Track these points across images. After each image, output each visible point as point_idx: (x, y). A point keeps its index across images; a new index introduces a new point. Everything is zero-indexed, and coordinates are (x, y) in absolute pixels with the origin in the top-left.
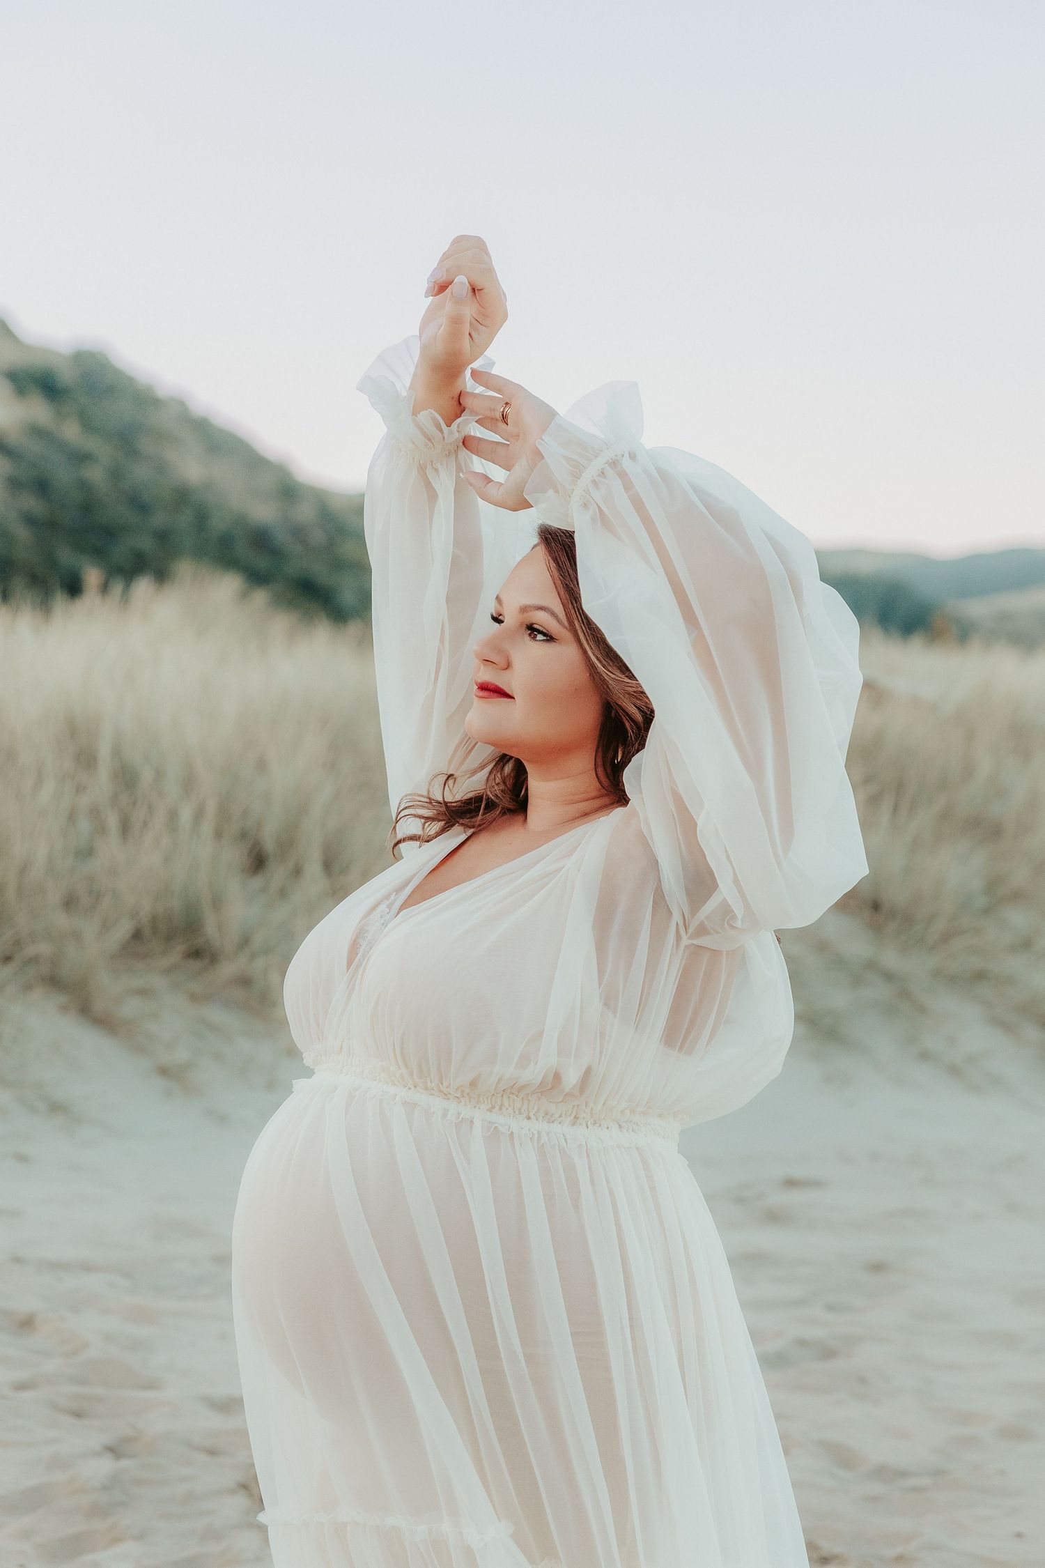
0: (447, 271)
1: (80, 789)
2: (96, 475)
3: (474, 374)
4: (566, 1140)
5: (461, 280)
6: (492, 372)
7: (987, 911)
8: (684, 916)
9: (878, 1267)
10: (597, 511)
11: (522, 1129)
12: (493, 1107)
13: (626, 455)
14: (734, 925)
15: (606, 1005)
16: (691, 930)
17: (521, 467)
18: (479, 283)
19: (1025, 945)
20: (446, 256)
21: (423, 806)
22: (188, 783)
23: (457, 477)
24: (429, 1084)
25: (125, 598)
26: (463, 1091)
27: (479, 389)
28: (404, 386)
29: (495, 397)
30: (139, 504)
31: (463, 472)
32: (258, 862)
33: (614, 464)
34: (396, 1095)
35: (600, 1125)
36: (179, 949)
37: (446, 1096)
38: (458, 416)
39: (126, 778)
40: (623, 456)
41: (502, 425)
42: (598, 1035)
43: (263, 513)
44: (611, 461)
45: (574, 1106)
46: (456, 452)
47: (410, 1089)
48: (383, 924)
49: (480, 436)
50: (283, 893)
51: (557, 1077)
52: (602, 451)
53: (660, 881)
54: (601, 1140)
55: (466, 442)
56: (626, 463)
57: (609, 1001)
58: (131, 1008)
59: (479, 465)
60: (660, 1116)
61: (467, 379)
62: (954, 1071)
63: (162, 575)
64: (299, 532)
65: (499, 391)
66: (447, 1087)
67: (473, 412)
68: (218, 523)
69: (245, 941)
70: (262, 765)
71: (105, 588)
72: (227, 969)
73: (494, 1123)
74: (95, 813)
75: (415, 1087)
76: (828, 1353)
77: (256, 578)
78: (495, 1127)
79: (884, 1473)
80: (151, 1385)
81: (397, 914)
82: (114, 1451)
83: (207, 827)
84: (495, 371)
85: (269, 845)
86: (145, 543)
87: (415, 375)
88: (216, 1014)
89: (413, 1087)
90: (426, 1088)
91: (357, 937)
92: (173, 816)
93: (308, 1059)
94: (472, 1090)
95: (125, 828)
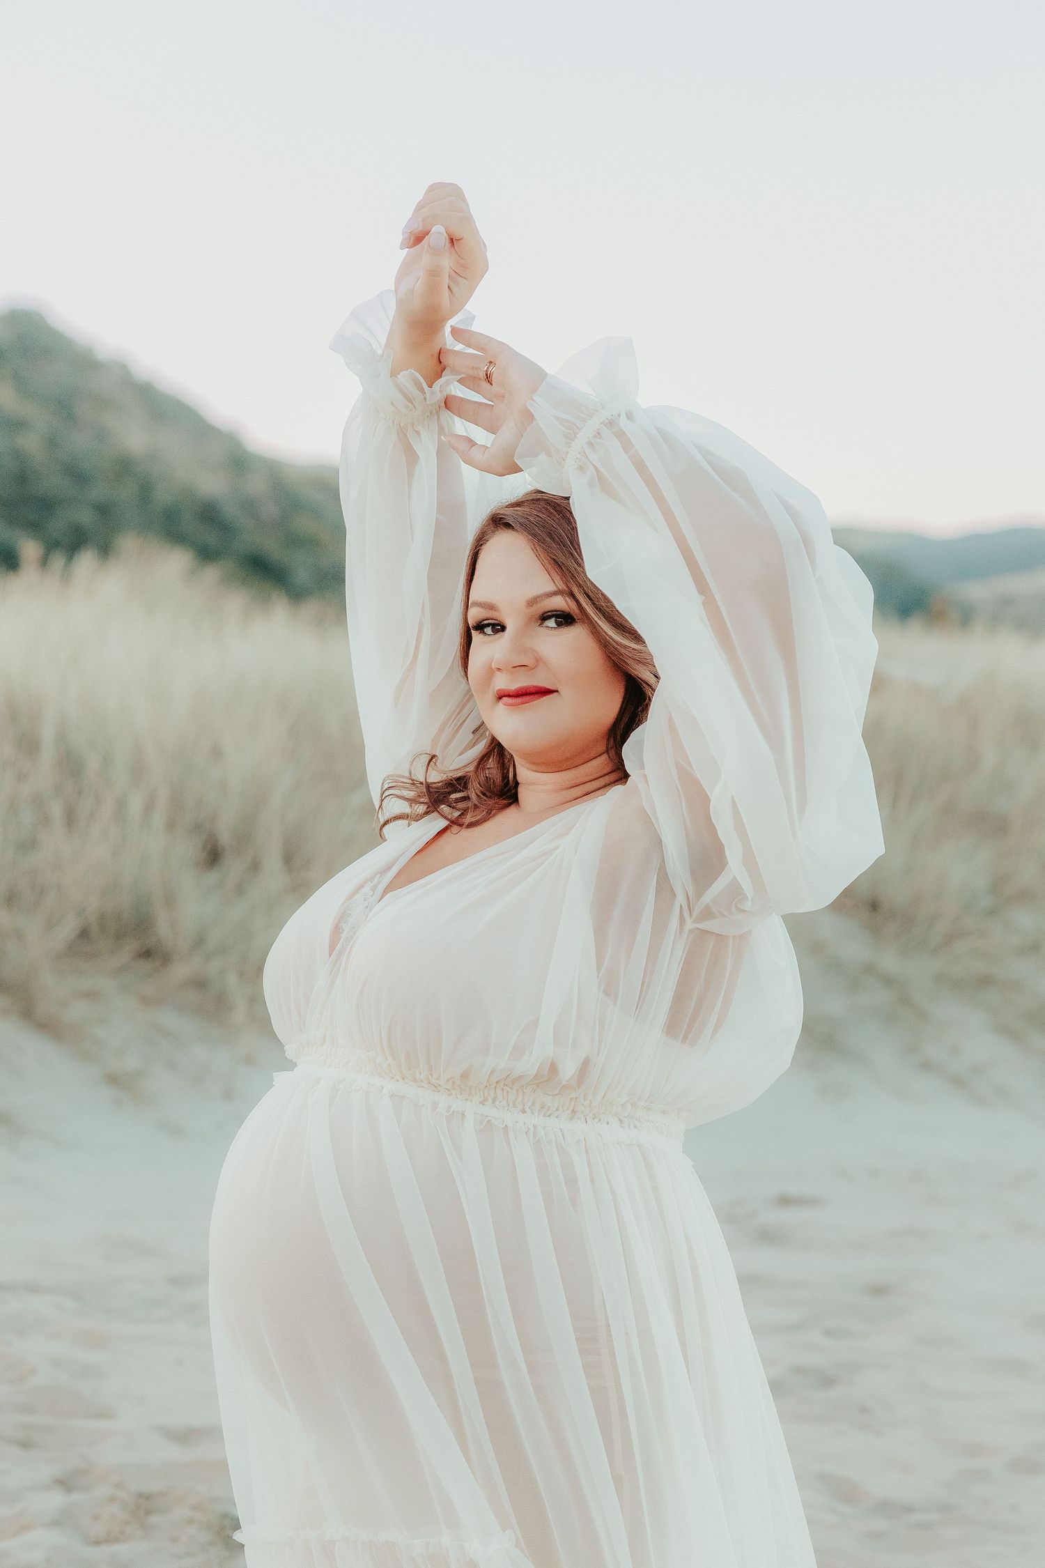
0: (423, 220)
1: (21, 777)
2: (31, 443)
3: (455, 332)
4: (563, 1135)
5: (438, 229)
6: (472, 329)
7: (992, 912)
8: (688, 899)
9: (878, 1290)
10: (595, 472)
11: (517, 1122)
12: (486, 1100)
13: (623, 416)
14: (743, 908)
15: (607, 992)
16: (696, 913)
17: (507, 432)
18: (458, 233)
19: (1032, 948)
20: (420, 206)
21: (404, 788)
22: (138, 771)
23: (439, 439)
24: (418, 1076)
25: (66, 576)
26: (454, 1083)
27: (459, 347)
28: (380, 344)
29: (477, 355)
30: (77, 475)
31: (445, 435)
32: (213, 856)
33: (610, 423)
34: (383, 1088)
35: (600, 1120)
36: (131, 946)
37: (436, 1088)
38: (439, 375)
39: (71, 765)
40: (619, 415)
41: (485, 385)
42: (597, 1023)
43: (212, 485)
44: (607, 421)
45: (571, 1098)
46: (438, 413)
47: (398, 1081)
48: (367, 908)
49: (462, 396)
50: (240, 890)
51: (553, 1068)
52: (597, 411)
53: (663, 861)
54: (600, 1135)
55: (448, 403)
56: (623, 422)
57: (609, 989)
58: (77, 1011)
59: (460, 426)
60: (664, 1112)
61: (446, 334)
62: (958, 1082)
63: (105, 550)
64: (250, 506)
65: (481, 349)
66: (437, 1079)
67: (455, 372)
68: (163, 496)
69: (200, 941)
70: (217, 753)
71: (44, 562)
72: (181, 971)
73: (487, 1116)
74: (38, 802)
75: (403, 1079)
76: (826, 1381)
77: (206, 555)
78: (488, 1121)
79: (885, 1508)
80: (104, 1414)
81: (381, 899)
82: (65, 1484)
83: (158, 819)
84: (475, 328)
85: (225, 838)
86: (85, 517)
87: (391, 331)
88: (168, 1018)
89: (401, 1080)
90: (415, 1080)
91: (339, 922)
92: (121, 806)
93: (290, 1052)
94: (464, 1082)
95: (70, 819)
